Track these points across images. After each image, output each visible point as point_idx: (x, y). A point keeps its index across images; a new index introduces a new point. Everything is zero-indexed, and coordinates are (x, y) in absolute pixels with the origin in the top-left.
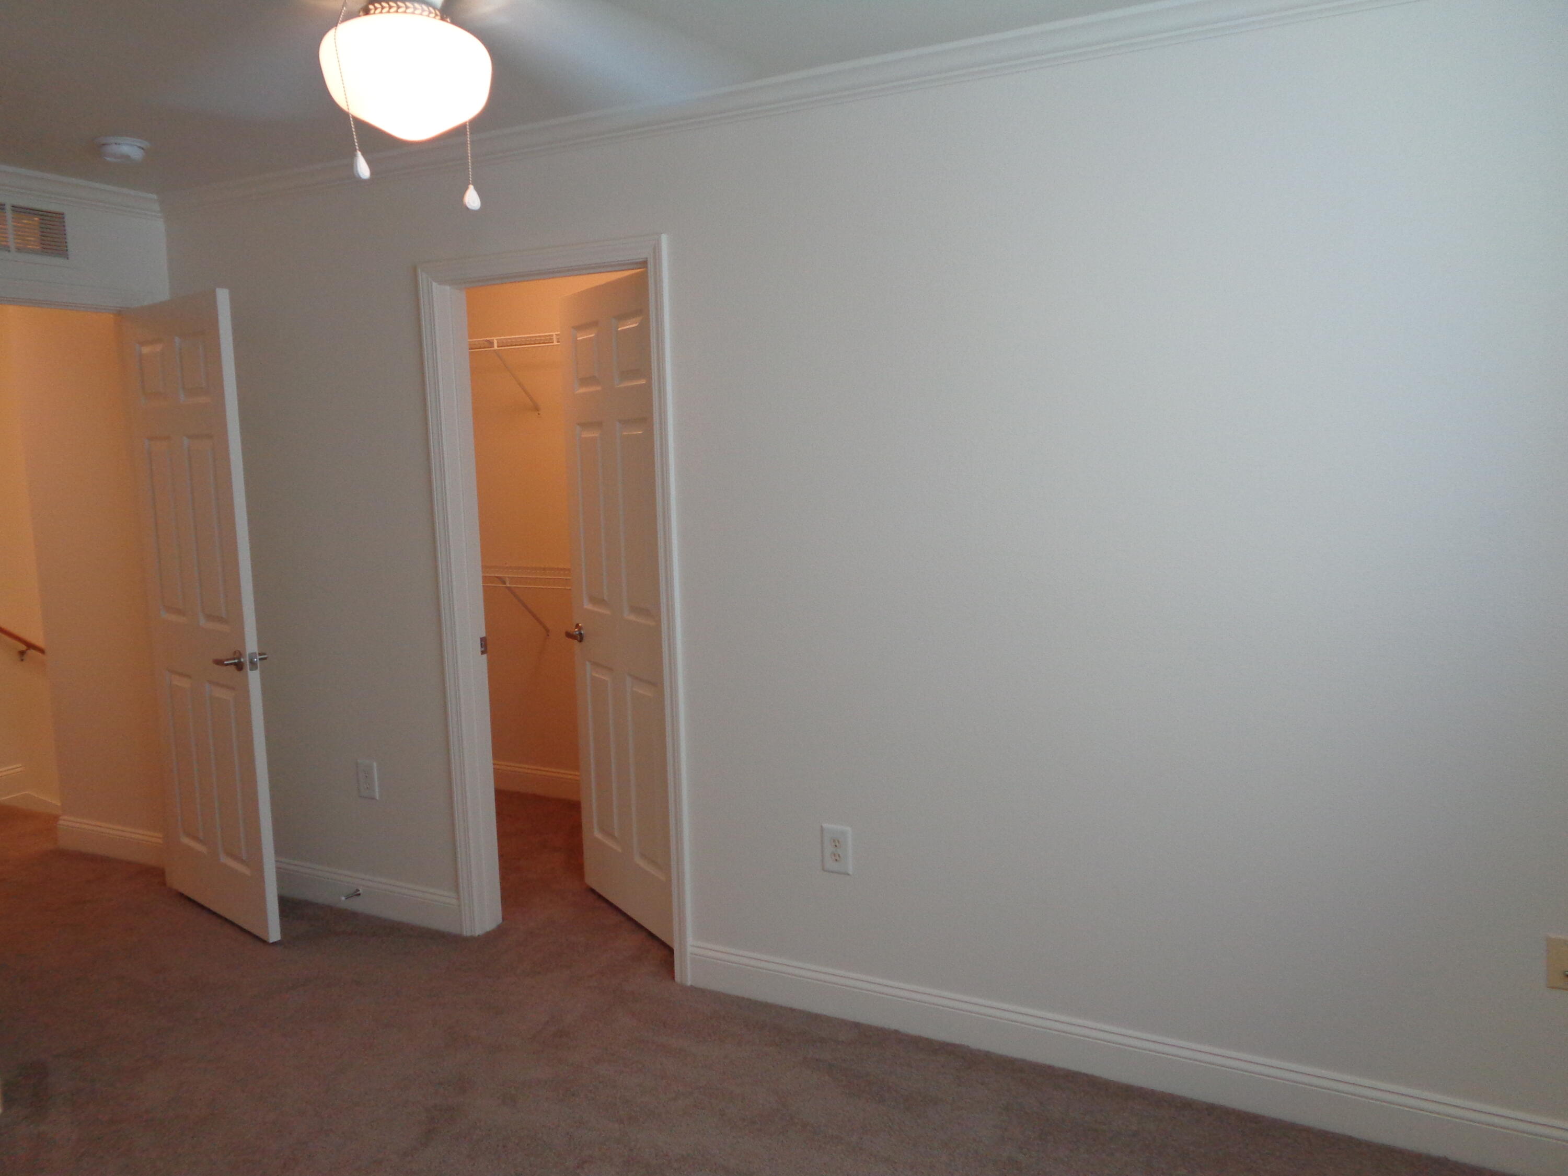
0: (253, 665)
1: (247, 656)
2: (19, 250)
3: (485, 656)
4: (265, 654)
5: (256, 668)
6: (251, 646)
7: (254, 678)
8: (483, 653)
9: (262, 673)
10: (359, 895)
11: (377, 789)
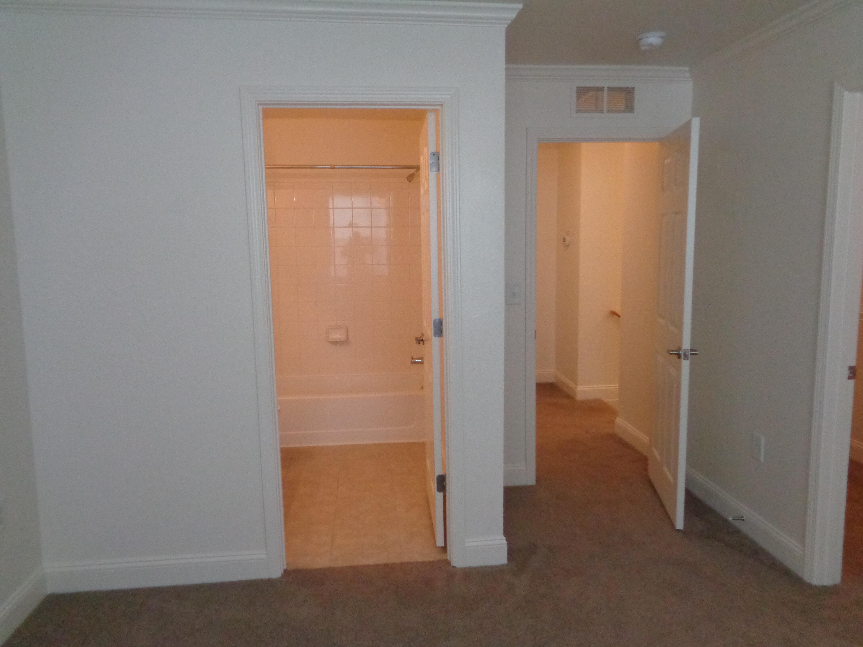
0: (686, 357)
1: (683, 350)
2: (608, 111)
3: (853, 381)
4: (695, 351)
5: (688, 359)
6: (686, 345)
7: (686, 364)
8: (849, 378)
9: (691, 364)
10: (743, 520)
11: (762, 453)
